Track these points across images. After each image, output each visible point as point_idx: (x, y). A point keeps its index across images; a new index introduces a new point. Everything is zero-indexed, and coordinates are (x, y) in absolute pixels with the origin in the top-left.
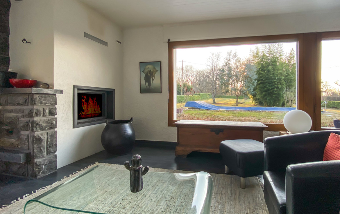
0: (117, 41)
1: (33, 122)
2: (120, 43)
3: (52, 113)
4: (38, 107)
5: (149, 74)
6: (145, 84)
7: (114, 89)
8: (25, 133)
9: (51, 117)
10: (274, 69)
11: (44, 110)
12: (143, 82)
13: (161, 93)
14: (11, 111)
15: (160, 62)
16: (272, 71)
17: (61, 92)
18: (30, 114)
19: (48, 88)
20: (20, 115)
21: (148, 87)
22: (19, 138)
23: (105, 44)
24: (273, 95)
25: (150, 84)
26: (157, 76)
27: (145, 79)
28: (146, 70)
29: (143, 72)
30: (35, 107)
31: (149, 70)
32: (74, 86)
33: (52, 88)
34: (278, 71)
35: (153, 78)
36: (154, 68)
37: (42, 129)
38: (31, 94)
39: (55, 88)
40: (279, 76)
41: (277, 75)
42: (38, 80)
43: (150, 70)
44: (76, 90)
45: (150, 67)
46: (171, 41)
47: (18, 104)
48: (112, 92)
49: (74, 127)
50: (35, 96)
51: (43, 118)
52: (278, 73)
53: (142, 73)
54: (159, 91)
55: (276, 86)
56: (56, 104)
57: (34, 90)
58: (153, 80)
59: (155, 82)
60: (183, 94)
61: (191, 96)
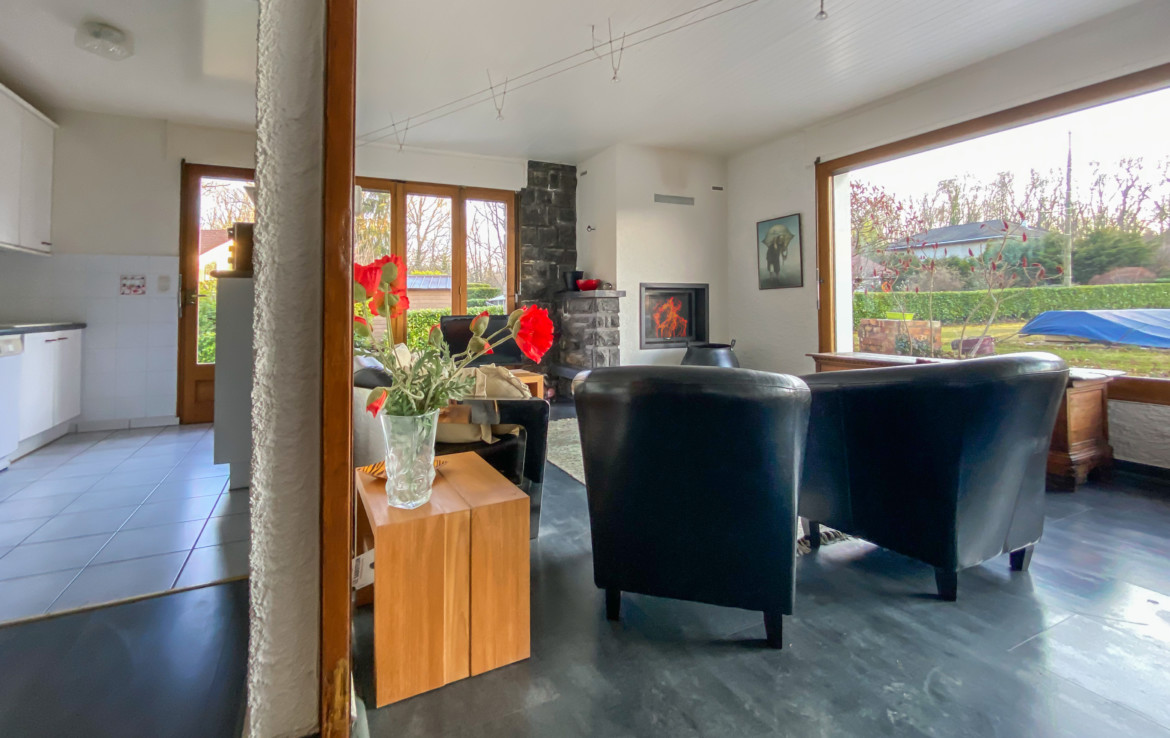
0: (714, 188)
1: (596, 334)
2: (721, 189)
3: (615, 324)
4: (601, 315)
5: (776, 246)
6: (769, 269)
7: (707, 285)
8: (589, 347)
9: (614, 329)
11: (606, 319)
12: (764, 263)
13: (802, 286)
14: (577, 321)
15: (799, 215)
17: (624, 294)
18: (594, 325)
19: (611, 289)
20: (584, 324)
21: (775, 275)
22: (585, 355)
23: (689, 201)
25: (777, 269)
26: (793, 248)
27: (768, 258)
28: (770, 238)
29: (764, 242)
30: (598, 315)
31: (776, 236)
32: (641, 285)
33: (615, 289)
35: (785, 253)
36: (787, 231)
37: (605, 345)
38: (594, 298)
39: (618, 289)
42: (602, 279)
43: (778, 237)
44: (643, 289)
45: (778, 229)
46: (823, 161)
47: (584, 312)
48: (704, 289)
49: (641, 348)
50: (599, 301)
51: (607, 330)
53: (761, 244)
54: (797, 282)
56: (618, 311)
57: (597, 293)
58: (785, 257)
59: (789, 263)
60: (1075, 280)
61: (1130, 290)
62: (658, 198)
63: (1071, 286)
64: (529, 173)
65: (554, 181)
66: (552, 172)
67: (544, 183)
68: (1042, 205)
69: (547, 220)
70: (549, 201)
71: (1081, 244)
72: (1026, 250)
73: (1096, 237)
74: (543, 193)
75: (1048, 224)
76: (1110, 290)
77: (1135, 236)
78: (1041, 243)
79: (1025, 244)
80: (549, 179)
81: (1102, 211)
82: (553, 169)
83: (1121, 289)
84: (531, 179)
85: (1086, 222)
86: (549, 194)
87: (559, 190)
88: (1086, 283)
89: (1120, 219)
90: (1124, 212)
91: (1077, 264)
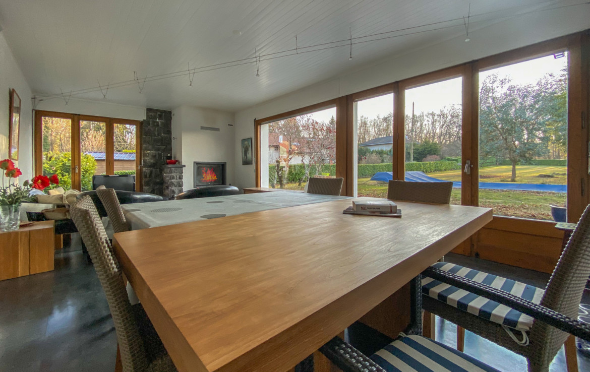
0: (229, 125)
1: (171, 182)
2: (232, 125)
3: (181, 178)
4: (174, 174)
5: (246, 149)
6: (245, 157)
7: (226, 163)
9: (180, 180)
11: (177, 176)
12: (243, 155)
13: (252, 164)
14: (167, 177)
15: (251, 139)
17: (184, 166)
18: (171, 178)
19: (179, 164)
21: (246, 160)
23: (218, 130)
26: (250, 151)
27: (244, 153)
28: (245, 146)
29: (243, 147)
30: (172, 174)
32: (194, 162)
33: (181, 164)
36: (248, 144)
37: (175, 187)
39: (183, 164)
43: (247, 146)
44: (195, 164)
45: (246, 143)
46: (257, 119)
48: (224, 164)
50: (173, 169)
51: (176, 181)
54: (250, 163)
56: (182, 173)
58: (248, 153)
59: (249, 155)
61: (431, 164)
62: (202, 128)
64: (147, 113)
65: (160, 117)
66: (159, 113)
67: (155, 118)
69: (156, 133)
70: (158, 125)
71: (421, 146)
74: (154, 122)
80: (158, 116)
82: (160, 112)
84: (147, 116)
86: (158, 122)
87: (163, 121)
88: (420, 161)
91: (419, 153)
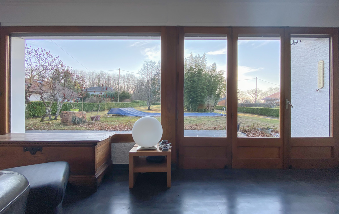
10: (198, 80)
16: (197, 81)
24: (197, 102)
34: (202, 81)
40: (202, 85)
41: (201, 85)
46: (3, 25)
52: (202, 83)
55: (200, 94)
60: (120, 101)
61: (128, 103)
63: (119, 102)
68: (115, 85)
71: (121, 94)
72: (112, 94)
73: (124, 92)
75: (116, 89)
76: (125, 103)
77: (129, 93)
78: (115, 93)
79: (112, 93)
81: (125, 88)
83: (126, 103)
85: (122, 90)
88: (121, 102)
89: (127, 90)
90: (127, 89)
91: (120, 98)
